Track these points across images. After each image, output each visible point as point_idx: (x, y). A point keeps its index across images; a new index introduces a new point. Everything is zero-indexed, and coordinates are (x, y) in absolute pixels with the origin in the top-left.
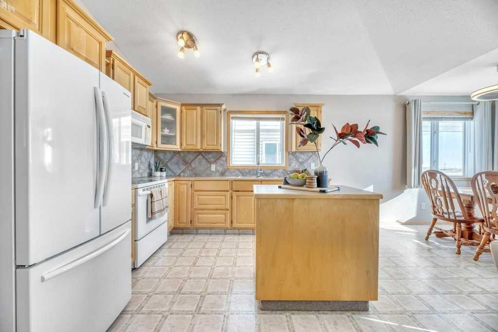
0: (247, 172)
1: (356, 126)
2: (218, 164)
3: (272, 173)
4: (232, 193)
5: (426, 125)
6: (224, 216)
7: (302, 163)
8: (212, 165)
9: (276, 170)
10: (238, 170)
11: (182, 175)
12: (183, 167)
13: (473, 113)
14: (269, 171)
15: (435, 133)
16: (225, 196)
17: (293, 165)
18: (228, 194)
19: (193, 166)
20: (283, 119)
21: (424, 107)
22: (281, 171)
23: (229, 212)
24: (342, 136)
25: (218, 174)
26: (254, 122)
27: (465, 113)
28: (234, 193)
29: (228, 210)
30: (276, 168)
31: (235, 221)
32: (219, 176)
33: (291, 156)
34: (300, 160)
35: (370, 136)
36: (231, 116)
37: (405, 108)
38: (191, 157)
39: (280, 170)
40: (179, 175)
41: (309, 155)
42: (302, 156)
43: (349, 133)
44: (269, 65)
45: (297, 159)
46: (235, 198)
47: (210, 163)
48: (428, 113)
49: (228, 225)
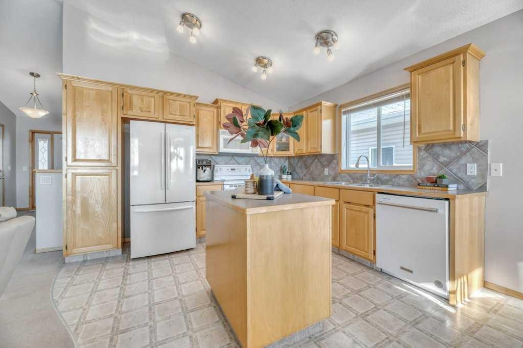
0: (359, 177)
2: (330, 168)
3: (391, 180)
7: (445, 165)
8: (325, 169)
9: (397, 176)
11: (304, 178)
12: (305, 171)
14: (386, 178)
17: (427, 167)
19: (311, 169)
22: (405, 177)
25: (330, 178)
30: (397, 173)
32: (332, 181)
33: (423, 153)
34: (442, 159)
38: (310, 161)
39: (403, 177)
40: (302, 179)
41: (463, 149)
42: (447, 152)
45: (436, 157)
47: (324, 166)
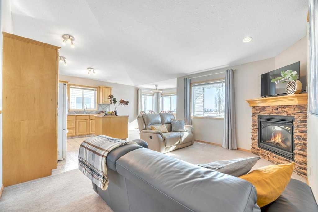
1: (124, 100)
4: (76, 121)
5: (143, 96)
6: (72, 131)
7: (103, 109)
9: (92, 111)
10: (74, 111)
13: (154, 94)
14: (89, 112)
15: (145, 99)
16: (73, 122)
17: (100, 109)
18: (74, 121)
20: (95, 90)
21: (142, 91)
23: (75, 129)
24: (121, 103)
26: (82, 90)
27: (152, 94)
28: (77, 121)
29: (74, 128)
31: (77, 132)
33: (99, 106)
35: (127, 103)
36: (70, 86)
37: (137, 91)
39: (94, 111)
42: (104, 106)
43: (122, 102)
44: (94, 72)
45: (102, 107)
46: (77, 122)
48: (144, 93)
49: (74, 134)
